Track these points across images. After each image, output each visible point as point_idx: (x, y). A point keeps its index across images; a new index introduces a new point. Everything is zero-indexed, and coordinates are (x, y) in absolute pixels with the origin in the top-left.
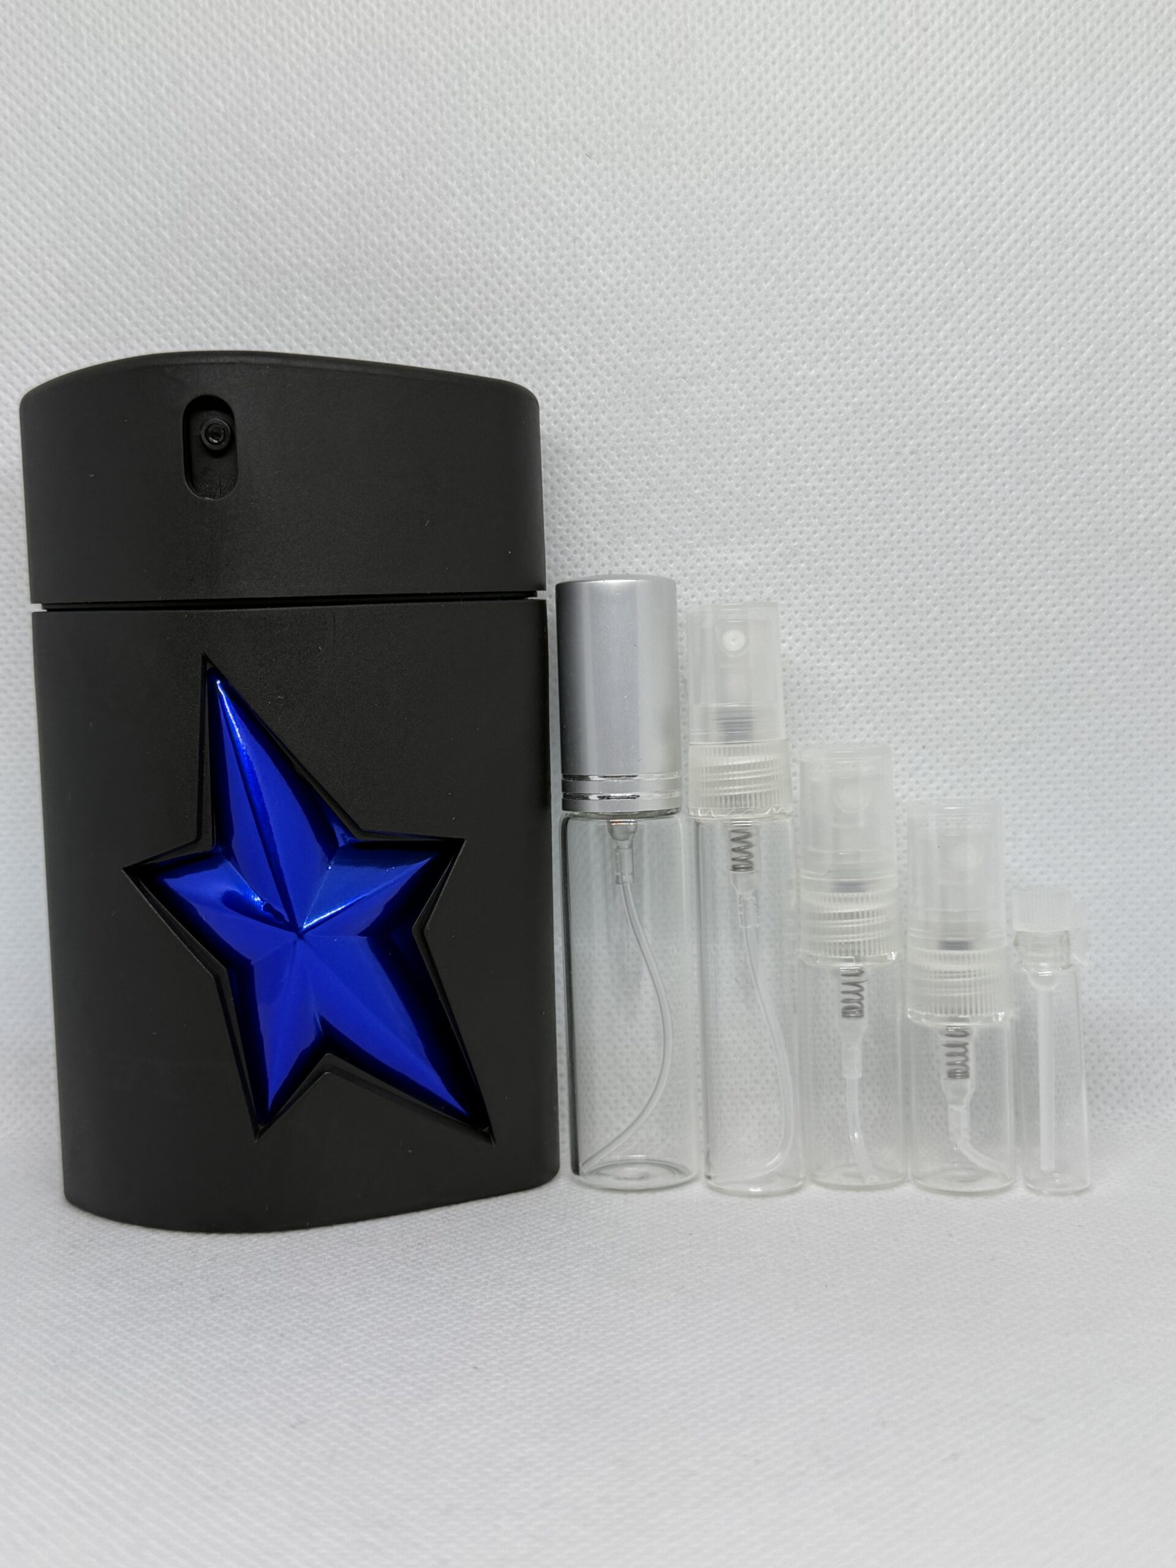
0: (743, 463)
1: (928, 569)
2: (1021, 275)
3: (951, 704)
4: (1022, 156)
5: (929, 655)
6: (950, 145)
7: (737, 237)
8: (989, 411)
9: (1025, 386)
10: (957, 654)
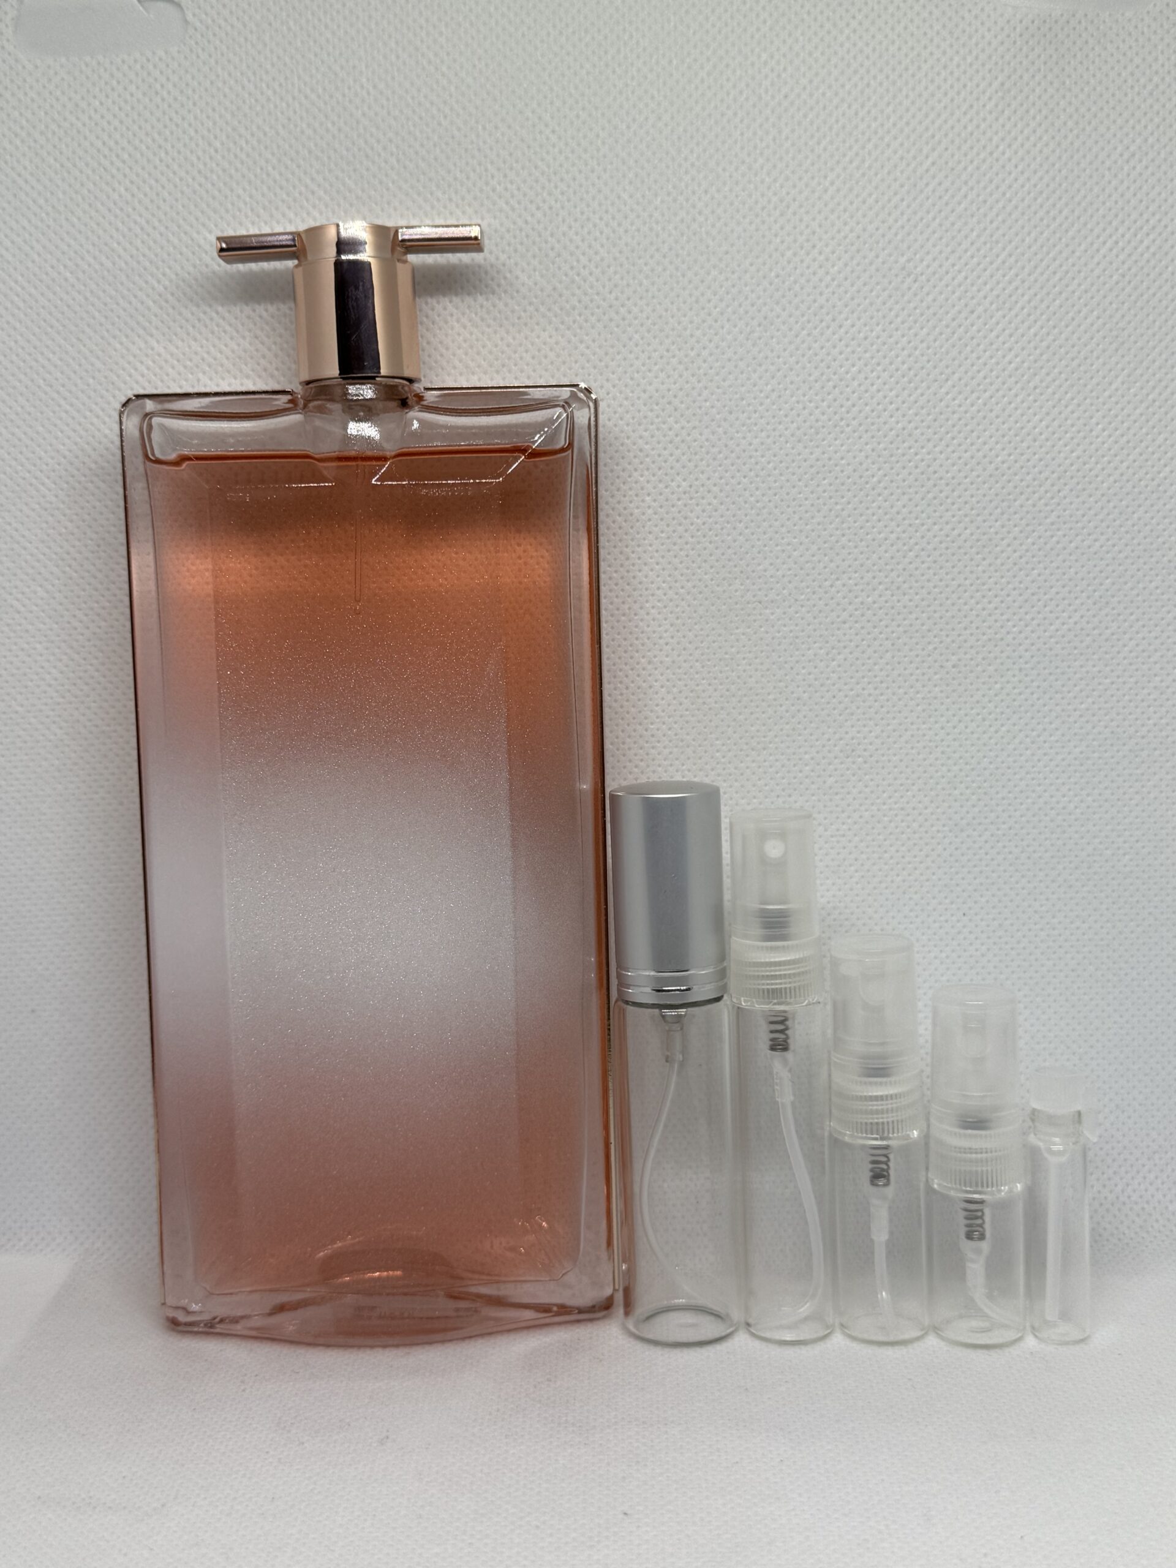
0: (810, 674)
1: (967, 764)
2: (1048, 521)
3: (987, 878)
4: (1054, 420)
5: (968, 836)
6: (991, 411)
7: (806, 486)
8: (1020, 632)
9: (1051, 612)
10: (992, 835)
